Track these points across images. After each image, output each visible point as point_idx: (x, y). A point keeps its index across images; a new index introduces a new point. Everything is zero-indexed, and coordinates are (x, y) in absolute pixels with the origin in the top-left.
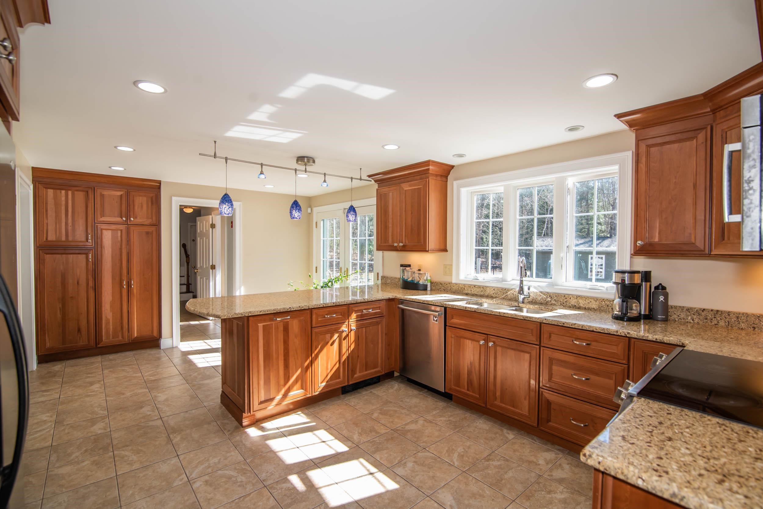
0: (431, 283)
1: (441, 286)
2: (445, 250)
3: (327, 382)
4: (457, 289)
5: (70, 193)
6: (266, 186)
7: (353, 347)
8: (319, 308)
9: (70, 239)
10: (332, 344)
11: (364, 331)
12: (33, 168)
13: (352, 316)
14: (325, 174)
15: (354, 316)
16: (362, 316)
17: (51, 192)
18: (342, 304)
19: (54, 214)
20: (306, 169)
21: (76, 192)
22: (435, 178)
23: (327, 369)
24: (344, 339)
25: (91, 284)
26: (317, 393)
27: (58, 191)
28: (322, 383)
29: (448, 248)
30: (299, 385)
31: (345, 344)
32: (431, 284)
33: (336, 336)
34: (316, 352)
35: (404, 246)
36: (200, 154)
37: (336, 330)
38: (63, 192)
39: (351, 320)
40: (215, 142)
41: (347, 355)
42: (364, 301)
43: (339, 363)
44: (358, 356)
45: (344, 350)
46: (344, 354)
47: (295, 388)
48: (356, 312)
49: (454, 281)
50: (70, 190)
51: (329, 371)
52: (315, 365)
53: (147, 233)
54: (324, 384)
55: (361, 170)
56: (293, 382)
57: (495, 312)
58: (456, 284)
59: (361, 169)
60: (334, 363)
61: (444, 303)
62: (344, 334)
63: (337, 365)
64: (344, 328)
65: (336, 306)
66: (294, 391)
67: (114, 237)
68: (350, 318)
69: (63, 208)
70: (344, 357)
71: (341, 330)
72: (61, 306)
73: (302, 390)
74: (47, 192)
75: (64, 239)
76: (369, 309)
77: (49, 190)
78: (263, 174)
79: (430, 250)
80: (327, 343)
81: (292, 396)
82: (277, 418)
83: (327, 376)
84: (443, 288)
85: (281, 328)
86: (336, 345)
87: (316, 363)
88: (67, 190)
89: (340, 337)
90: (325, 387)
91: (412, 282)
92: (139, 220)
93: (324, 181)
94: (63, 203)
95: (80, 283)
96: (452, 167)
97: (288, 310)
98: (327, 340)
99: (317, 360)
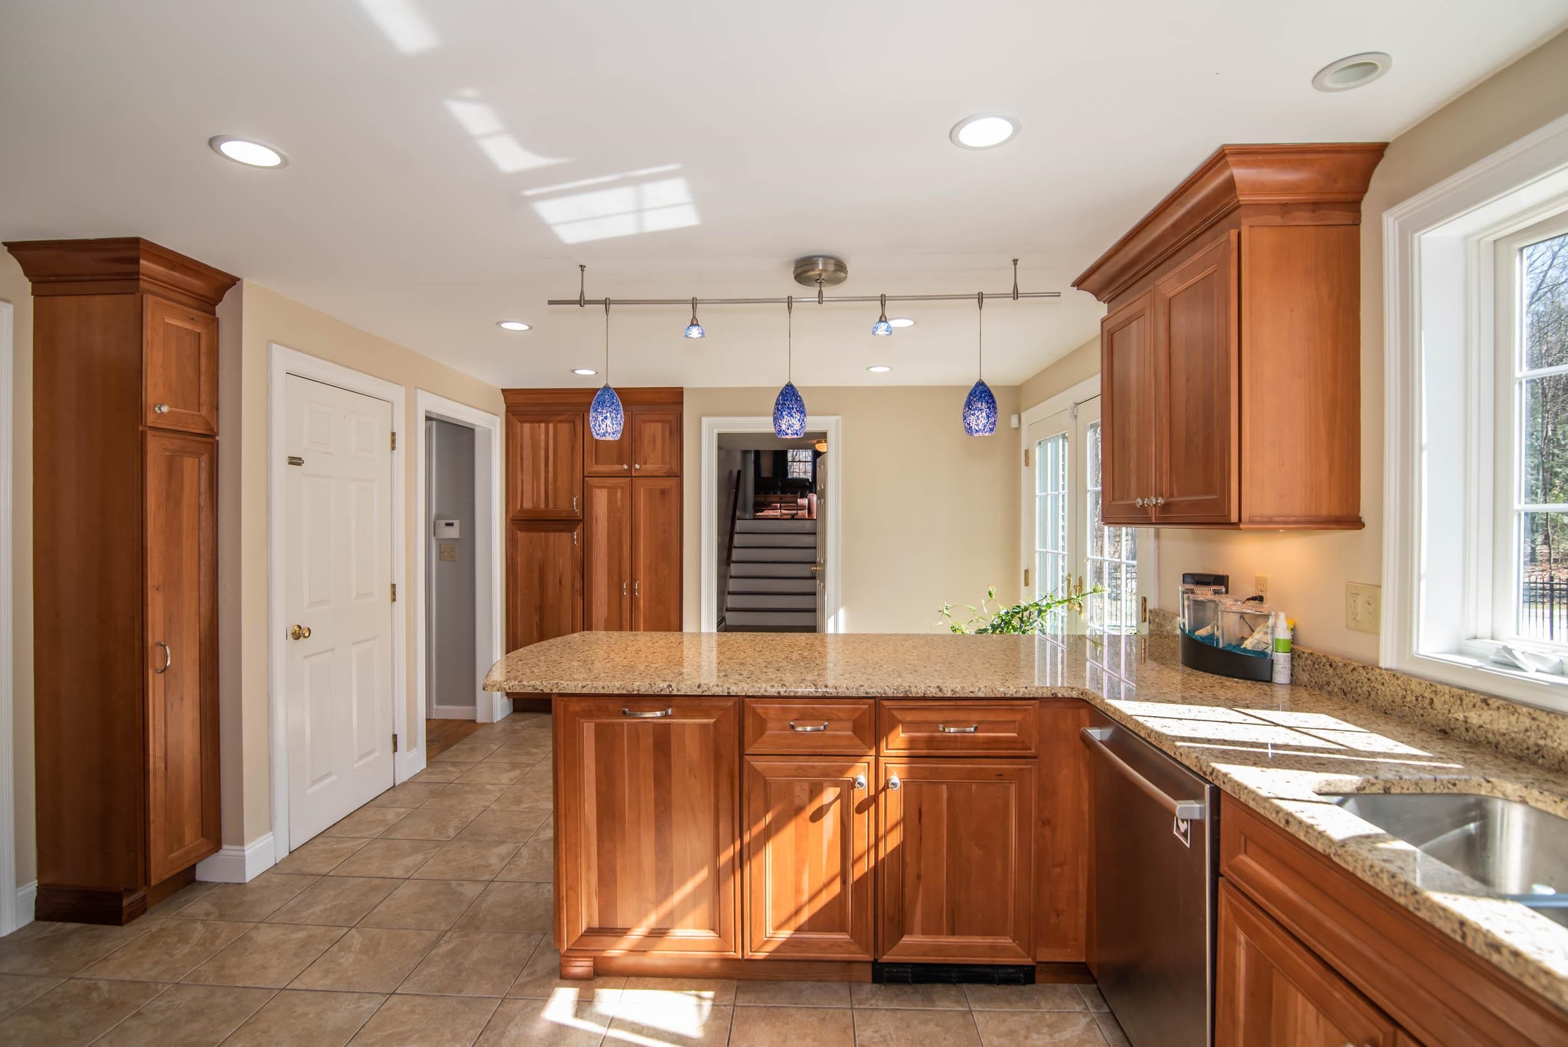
0: (1295, 655)
1: (1330, 671)
2: (1354, 522)
3: (798, 930)
4: (1398, 700)
5: (551, 426)
6: (871, 369)
7: (894, 840)
8: (763, 697)
9: (551, 506)
10: (818, 816)
11: (945, 795)
12: (503, 391)
13: (890, 738)
14: (883, 299)
15: (898, 739)
16: (930, 742)
17: (527, 426)
18: (848, 693)
19: (531, 464)
20: (820, 292)
21: (559, 425)
22: (1278, 220)
23: (798, 891)
24: (861, 809)
25: (578, 585)
26: (760, 955)
27: (536, 425)
28: (779, 927)
29: (1365, 513)
30: (702, 911)
31: (862, 825)
32: (1292, 659)
33: (830, 794)
34: (756, 829)
35: (1166, 507)
36: (551, 302)
37: (835, 776)
38: (543, 425)
39: (885, 752)
40: (582, 267)
41: (872, 863)
42: (940, 695)
43: (844, 882)
44: (919, 877)
45: (860, 843)
46: (860, 858)
47: (690, 919)
48: (909, 726)
49: (1387, 660)
50: (551, 422)
51: (805, 897)
52: (754, 871)
53: (663, 492)
54: (785, 934)
55: (1015, 264)
56: (684, 901)
57: (1434, 907)
58: (1394, 674)
59: (1015, 261)
60: (824, 879)
61: (1208, 766)
62: (860, 795)
63: (836, 888)
64: (861, 774)
65: (823, 697)
66: (686, 927)
67: (611, 501)
68: (883, 744)
69: (542, 452)
70: (861, 869)
71: (848, 776)
72: (538, 619)
73: (712, 934)
74: (522, 428)
75: (542, 506)
76: (968, 723)
77: (525, 424)
78: (697, 325)
79: (1251, 522)
80: (799, 810)
81: (680, 941)
82: (646, 987)
83: (797, 912)
84: (1339, 682)
85: (648, 742)
86: (830, 822)
87: (755, 862)
88: (547, 422)
89: (844, 798)
90: (787, 944)
91: (1208, 642)
92: (649, 467)
93: (881, 318)
94: (543, 444)
95: (563, 581)
96: (1377, 151)
97: (663, 693)
98: (797, 801)
99: (761, 856)
